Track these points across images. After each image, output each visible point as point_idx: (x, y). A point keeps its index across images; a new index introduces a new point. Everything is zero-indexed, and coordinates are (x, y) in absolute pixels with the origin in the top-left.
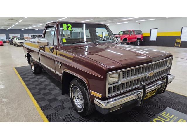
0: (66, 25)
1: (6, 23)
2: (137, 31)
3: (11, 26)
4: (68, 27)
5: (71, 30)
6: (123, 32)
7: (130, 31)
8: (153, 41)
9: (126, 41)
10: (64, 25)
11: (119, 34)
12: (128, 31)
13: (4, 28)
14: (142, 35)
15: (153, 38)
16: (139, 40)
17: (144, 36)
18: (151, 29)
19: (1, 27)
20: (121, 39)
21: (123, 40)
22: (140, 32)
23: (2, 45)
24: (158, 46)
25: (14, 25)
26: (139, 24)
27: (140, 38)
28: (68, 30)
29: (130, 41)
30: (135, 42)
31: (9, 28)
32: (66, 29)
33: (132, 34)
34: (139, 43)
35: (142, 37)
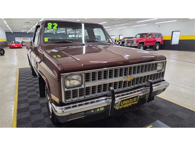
0: (51, 24)
1: (25, 27)
2: (156, 34)
3: (30, 29)
4: (53, 26)
5: (56, 29)
6: (140, 35)
7: (147, 33)
8: (174, 45)
9: (143, 45)
10: (48, 24)
11: (135, 37)
12: (146, 34)
13: (24, 31)
14: (162, 38)
15: (175, 41)
16: (158, 44)
17: (164, 39)
18: (173, 32)
19: (21, 30)
20: (137, 42)
21: (139, 44)
22: (159, 35)
23: (21, 48)
24: (180, 50)
25: (32, 29)
26: (159, 26)
27: (160, 42)
28: (52, 28)
29: (148, 45)
30: (153, 45)
31: (29, 32)
32: (51, 27)
33: (149, 37)
34: (158, 47)
35: (162, 40)
